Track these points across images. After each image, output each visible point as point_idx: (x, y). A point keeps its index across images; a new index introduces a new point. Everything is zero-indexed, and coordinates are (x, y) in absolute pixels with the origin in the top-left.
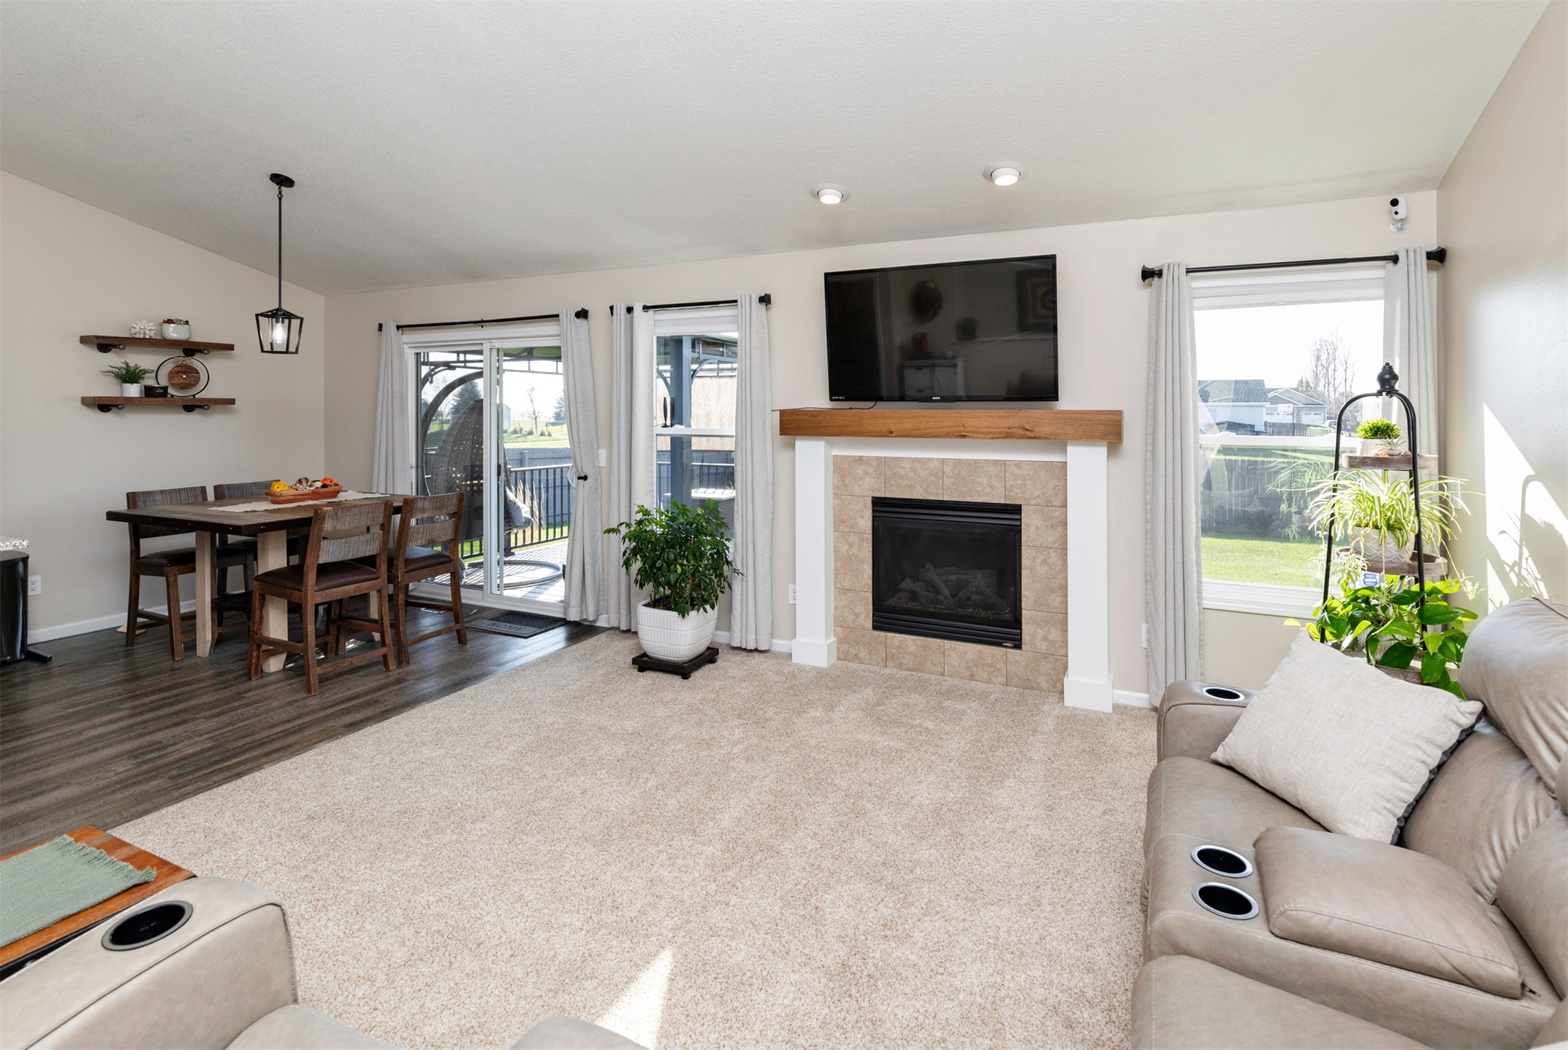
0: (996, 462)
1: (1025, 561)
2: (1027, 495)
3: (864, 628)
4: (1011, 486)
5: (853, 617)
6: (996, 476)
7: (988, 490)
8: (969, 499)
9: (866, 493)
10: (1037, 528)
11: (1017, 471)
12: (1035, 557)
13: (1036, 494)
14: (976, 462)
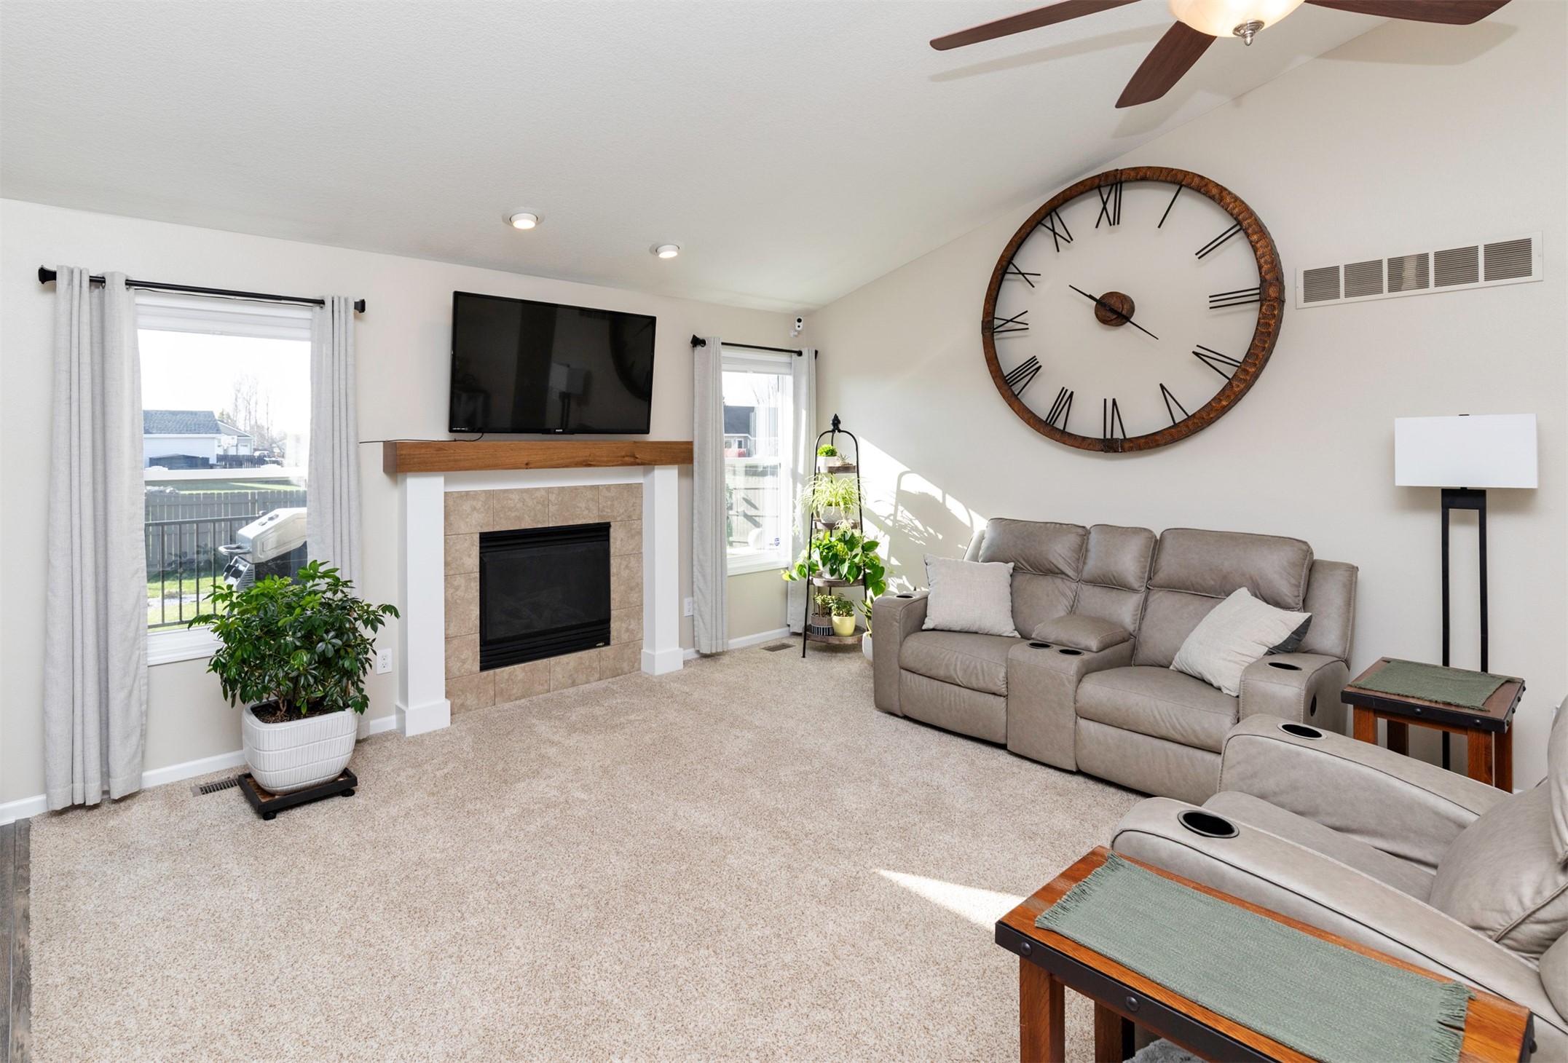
0: (592, 487)
1: (613, 570)
2: (615, 513)
3: (471, 673)
4: (604, 507)
5: (459, 664)
6: (592, 500)
7: (586, 512)
8: (571, 523)
9: (474, 530)
10: (622, 540)
11: (608, 494)
12: (620, 564)
13: (621, 511)
14: (576, 488)
